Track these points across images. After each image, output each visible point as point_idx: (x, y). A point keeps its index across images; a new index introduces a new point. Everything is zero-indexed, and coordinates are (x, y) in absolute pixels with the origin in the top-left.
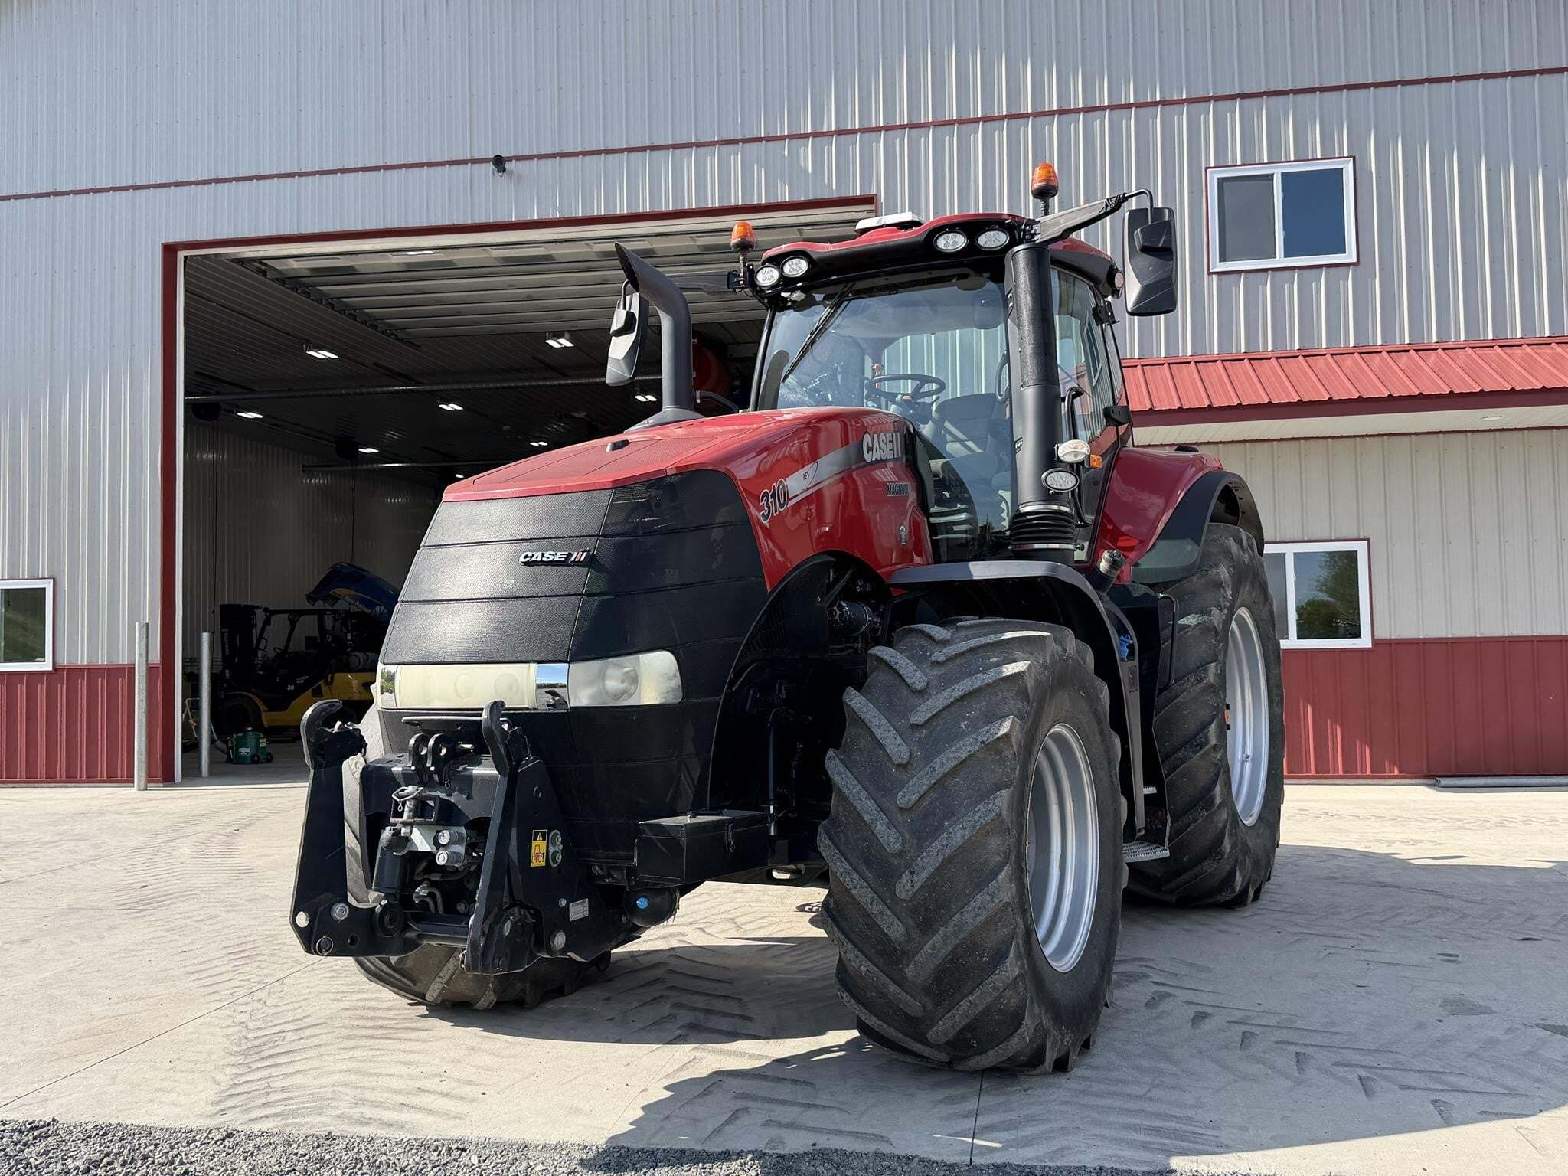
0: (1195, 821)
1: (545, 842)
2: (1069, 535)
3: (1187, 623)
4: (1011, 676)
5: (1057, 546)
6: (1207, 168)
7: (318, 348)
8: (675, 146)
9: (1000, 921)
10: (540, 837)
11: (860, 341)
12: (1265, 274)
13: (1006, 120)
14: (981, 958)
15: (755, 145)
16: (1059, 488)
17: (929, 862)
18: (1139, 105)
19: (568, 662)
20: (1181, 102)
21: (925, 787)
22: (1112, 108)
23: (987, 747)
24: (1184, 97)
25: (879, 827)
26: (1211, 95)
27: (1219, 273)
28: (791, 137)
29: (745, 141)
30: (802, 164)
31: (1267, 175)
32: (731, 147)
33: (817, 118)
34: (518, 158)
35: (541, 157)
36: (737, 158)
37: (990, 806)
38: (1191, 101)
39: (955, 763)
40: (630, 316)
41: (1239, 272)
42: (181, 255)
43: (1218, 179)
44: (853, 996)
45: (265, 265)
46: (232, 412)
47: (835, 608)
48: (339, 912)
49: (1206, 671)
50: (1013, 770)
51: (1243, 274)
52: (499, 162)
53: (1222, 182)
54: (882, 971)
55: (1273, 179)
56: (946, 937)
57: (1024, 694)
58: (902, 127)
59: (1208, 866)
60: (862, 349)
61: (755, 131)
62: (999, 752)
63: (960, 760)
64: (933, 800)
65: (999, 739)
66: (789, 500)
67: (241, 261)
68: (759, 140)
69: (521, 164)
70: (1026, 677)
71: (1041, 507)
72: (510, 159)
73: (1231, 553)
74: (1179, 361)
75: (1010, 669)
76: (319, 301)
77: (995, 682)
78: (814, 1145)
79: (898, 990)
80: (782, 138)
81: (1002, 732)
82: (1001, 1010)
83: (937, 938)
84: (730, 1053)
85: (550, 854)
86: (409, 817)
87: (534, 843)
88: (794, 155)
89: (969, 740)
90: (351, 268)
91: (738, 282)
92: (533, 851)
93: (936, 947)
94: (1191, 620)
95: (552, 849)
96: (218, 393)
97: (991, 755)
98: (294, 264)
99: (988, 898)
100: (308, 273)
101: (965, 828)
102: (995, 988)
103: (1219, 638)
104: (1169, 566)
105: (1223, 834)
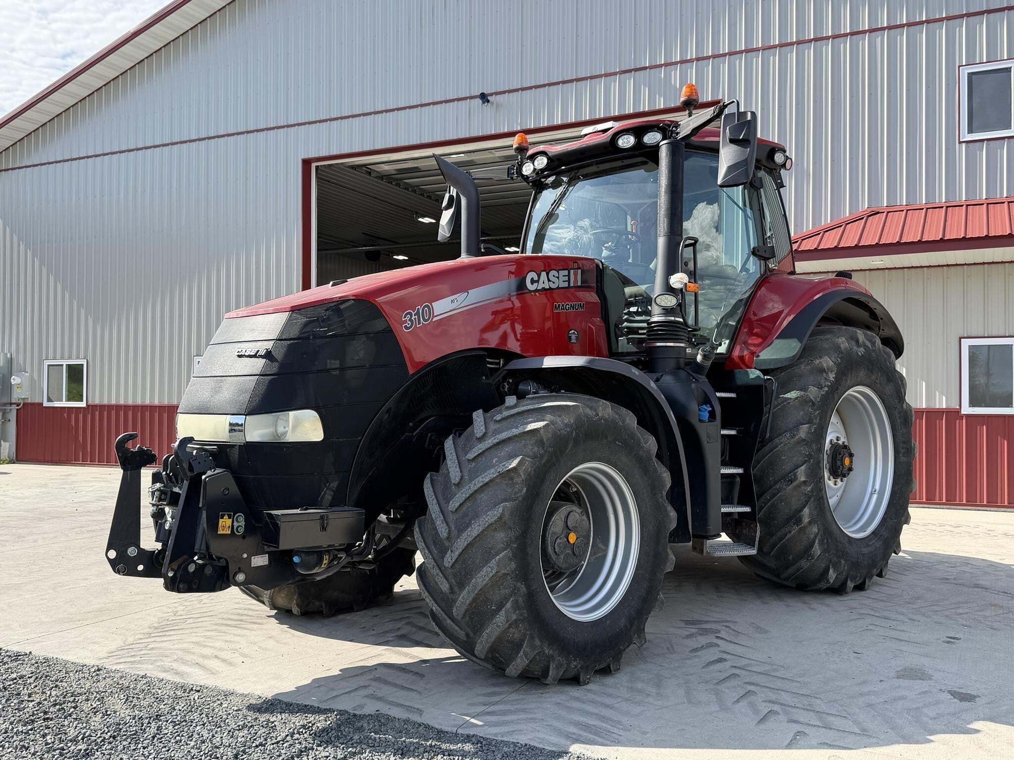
0: (790, 532)
1: (231, 520)
2: (680, 337)
3: (789, 396)
4: (531, 430)
5: (672, 344)
6: (959, 67)
7: (423, 216)
8: (592, 78)
9: (502, 584)
10: (226, 517)
11: (622, 206)
12: (1003, 141)
13: (813, 42)
14: (491, 607)
15: (642, 72)
16: (665, 305)
17: (461, 543)
18: (909, 25)
19: (246, 415)
20: (941, 20)
21: (463, 499)
22: (890, 28)
23: (502, 475)
24: (944, 16)
25: (438, 522)
26: (964, 13)
27: (967, 142)
28: (666, 65)
29: (636, 70)
30: (673, 83)
31: (1007, 68)
32: (627, 75)
33: (684, 50)
34: (497, 93)
35: (510, 91)
36: (630, 82)
37: (495, 512)
38: (948, 18)
39: (481, 484)
40: (451, 197)
41: (982, 141)
42: (314, 165)
43: (968, 74)
44: (437, 624)
45: (369, 168)
46: (389, 256)
47: (505, 384)
48: (132, 551)
49: (798, 430)
50: (520, 491)
51: (985, 142)
52: (484, 97)
53: (970, 75)
54: (443, 610)
55: (1010, 71)
56: (469, 592)
57: (541, 443)
58: (741, 52)
59: (804, 564)
60: (625, 211)
61: (643, 64)
62: (512, 479)
63: (484, 483)
64: (468, 508)
65: (509, 470)
66: (434, 317)
67: (354, 167)
68: (645, 68)
69: (498, 97)
70: (542, 431)
71: (663, 318)
72: (491, 94)
73: (840, 348)
74: (936, 206)
75: (532, 426)
76: (407, 189)
77: (520, 434)
78: (377, 711)
79: (452, 623)
80: (660, 66)
81: (511, 466)
82: (508, 641)
83: (465, 592)
84: (399, 653)
85: (235, 527)
86: (155, 501)
87: (221, 520)
88: (668, 77)
89: (493, 470)
90: (417, 168)
91: (514, 173)
92: (220, 525)
93: (464, 598)
94: (792, 395)
95: (236, 524)
96: (379, 245)
97: (505, 480)
98: (386, 167)
99: (490, 569)
100: (394, 172)
101: (480, 526)
102: (498, 626)
103: (815, 408)
104: (778, 357)
105: (814, 542)
